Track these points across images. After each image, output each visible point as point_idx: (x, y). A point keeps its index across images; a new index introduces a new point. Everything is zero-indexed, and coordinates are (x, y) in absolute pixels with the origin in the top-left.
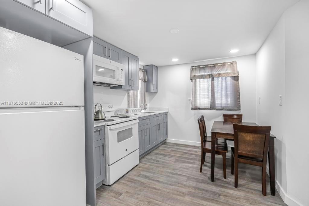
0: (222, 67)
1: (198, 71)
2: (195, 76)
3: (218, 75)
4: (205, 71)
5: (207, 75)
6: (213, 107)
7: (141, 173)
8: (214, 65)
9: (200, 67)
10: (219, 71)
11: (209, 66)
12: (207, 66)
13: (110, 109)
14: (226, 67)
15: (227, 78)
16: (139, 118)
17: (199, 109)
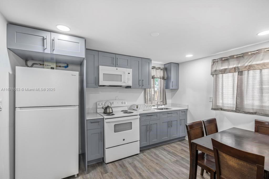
0: (255, 55)
1: (220, 64)
2: (216, 71)
3: (247, 68)
4: (229, 64)
5: (232, 68)
6: (239, 109)
7: (134, 162)
8: (242, 55)
9: (223, 59)
10: (250, 62)
11: (235, 57)
12: (232, 57)
13: (123, 105)
14: (262, 55)
15: (263, 71)
16: (140, 115)
17: (222, 109)
